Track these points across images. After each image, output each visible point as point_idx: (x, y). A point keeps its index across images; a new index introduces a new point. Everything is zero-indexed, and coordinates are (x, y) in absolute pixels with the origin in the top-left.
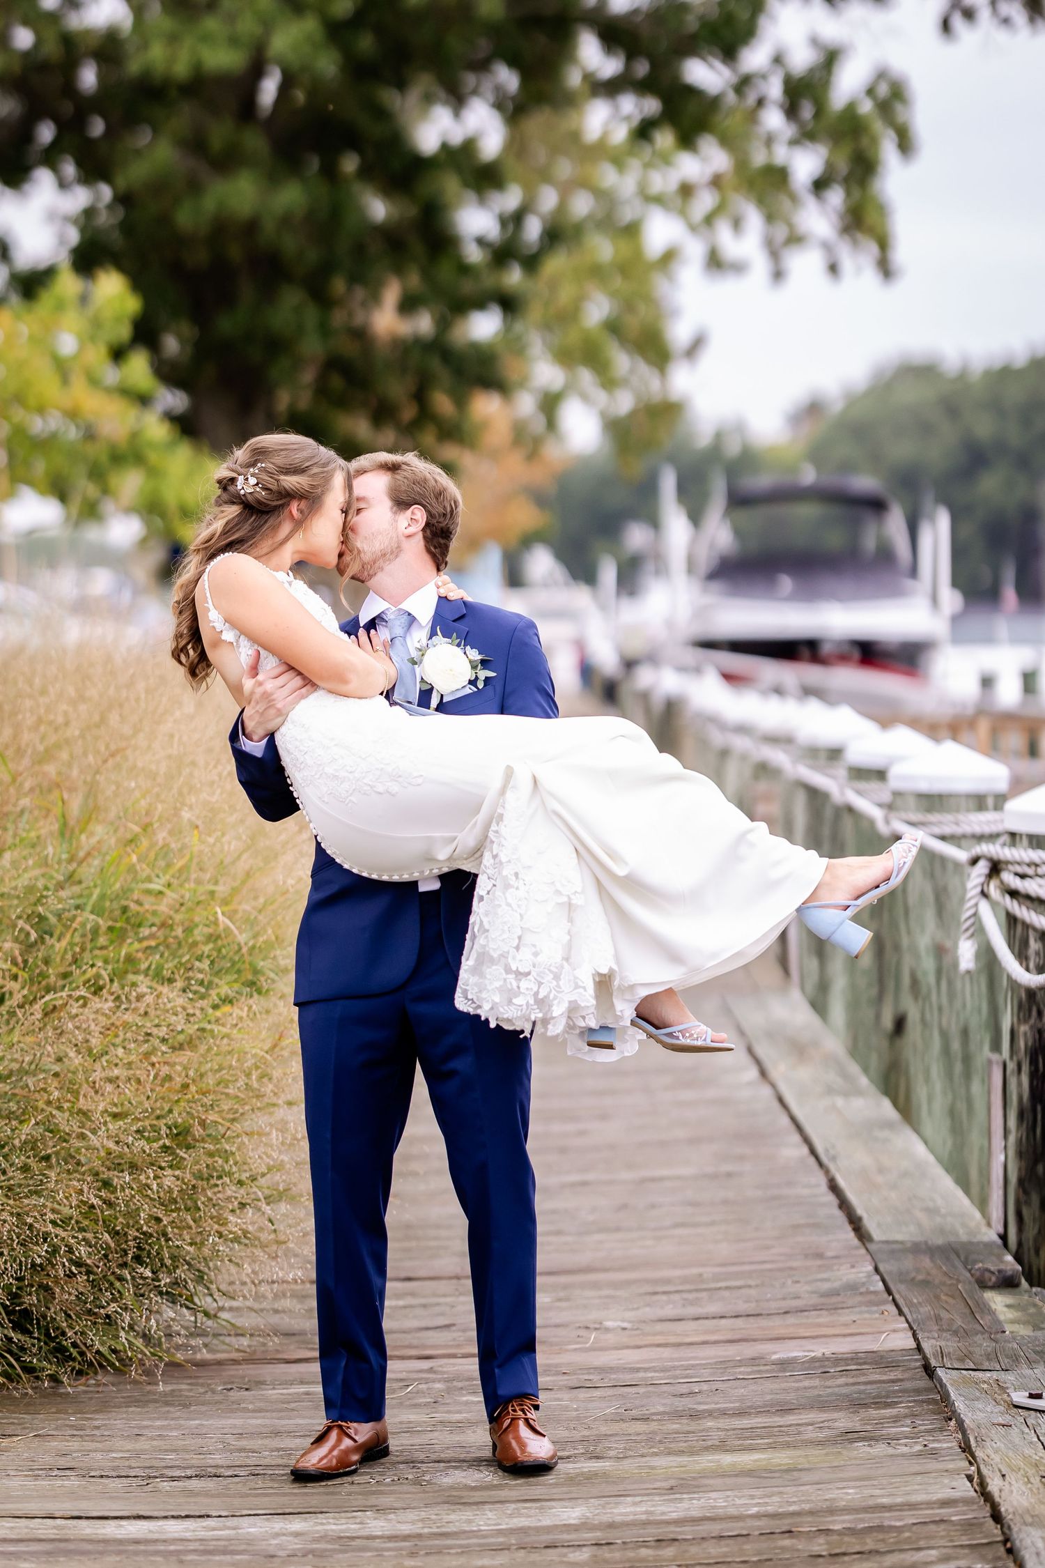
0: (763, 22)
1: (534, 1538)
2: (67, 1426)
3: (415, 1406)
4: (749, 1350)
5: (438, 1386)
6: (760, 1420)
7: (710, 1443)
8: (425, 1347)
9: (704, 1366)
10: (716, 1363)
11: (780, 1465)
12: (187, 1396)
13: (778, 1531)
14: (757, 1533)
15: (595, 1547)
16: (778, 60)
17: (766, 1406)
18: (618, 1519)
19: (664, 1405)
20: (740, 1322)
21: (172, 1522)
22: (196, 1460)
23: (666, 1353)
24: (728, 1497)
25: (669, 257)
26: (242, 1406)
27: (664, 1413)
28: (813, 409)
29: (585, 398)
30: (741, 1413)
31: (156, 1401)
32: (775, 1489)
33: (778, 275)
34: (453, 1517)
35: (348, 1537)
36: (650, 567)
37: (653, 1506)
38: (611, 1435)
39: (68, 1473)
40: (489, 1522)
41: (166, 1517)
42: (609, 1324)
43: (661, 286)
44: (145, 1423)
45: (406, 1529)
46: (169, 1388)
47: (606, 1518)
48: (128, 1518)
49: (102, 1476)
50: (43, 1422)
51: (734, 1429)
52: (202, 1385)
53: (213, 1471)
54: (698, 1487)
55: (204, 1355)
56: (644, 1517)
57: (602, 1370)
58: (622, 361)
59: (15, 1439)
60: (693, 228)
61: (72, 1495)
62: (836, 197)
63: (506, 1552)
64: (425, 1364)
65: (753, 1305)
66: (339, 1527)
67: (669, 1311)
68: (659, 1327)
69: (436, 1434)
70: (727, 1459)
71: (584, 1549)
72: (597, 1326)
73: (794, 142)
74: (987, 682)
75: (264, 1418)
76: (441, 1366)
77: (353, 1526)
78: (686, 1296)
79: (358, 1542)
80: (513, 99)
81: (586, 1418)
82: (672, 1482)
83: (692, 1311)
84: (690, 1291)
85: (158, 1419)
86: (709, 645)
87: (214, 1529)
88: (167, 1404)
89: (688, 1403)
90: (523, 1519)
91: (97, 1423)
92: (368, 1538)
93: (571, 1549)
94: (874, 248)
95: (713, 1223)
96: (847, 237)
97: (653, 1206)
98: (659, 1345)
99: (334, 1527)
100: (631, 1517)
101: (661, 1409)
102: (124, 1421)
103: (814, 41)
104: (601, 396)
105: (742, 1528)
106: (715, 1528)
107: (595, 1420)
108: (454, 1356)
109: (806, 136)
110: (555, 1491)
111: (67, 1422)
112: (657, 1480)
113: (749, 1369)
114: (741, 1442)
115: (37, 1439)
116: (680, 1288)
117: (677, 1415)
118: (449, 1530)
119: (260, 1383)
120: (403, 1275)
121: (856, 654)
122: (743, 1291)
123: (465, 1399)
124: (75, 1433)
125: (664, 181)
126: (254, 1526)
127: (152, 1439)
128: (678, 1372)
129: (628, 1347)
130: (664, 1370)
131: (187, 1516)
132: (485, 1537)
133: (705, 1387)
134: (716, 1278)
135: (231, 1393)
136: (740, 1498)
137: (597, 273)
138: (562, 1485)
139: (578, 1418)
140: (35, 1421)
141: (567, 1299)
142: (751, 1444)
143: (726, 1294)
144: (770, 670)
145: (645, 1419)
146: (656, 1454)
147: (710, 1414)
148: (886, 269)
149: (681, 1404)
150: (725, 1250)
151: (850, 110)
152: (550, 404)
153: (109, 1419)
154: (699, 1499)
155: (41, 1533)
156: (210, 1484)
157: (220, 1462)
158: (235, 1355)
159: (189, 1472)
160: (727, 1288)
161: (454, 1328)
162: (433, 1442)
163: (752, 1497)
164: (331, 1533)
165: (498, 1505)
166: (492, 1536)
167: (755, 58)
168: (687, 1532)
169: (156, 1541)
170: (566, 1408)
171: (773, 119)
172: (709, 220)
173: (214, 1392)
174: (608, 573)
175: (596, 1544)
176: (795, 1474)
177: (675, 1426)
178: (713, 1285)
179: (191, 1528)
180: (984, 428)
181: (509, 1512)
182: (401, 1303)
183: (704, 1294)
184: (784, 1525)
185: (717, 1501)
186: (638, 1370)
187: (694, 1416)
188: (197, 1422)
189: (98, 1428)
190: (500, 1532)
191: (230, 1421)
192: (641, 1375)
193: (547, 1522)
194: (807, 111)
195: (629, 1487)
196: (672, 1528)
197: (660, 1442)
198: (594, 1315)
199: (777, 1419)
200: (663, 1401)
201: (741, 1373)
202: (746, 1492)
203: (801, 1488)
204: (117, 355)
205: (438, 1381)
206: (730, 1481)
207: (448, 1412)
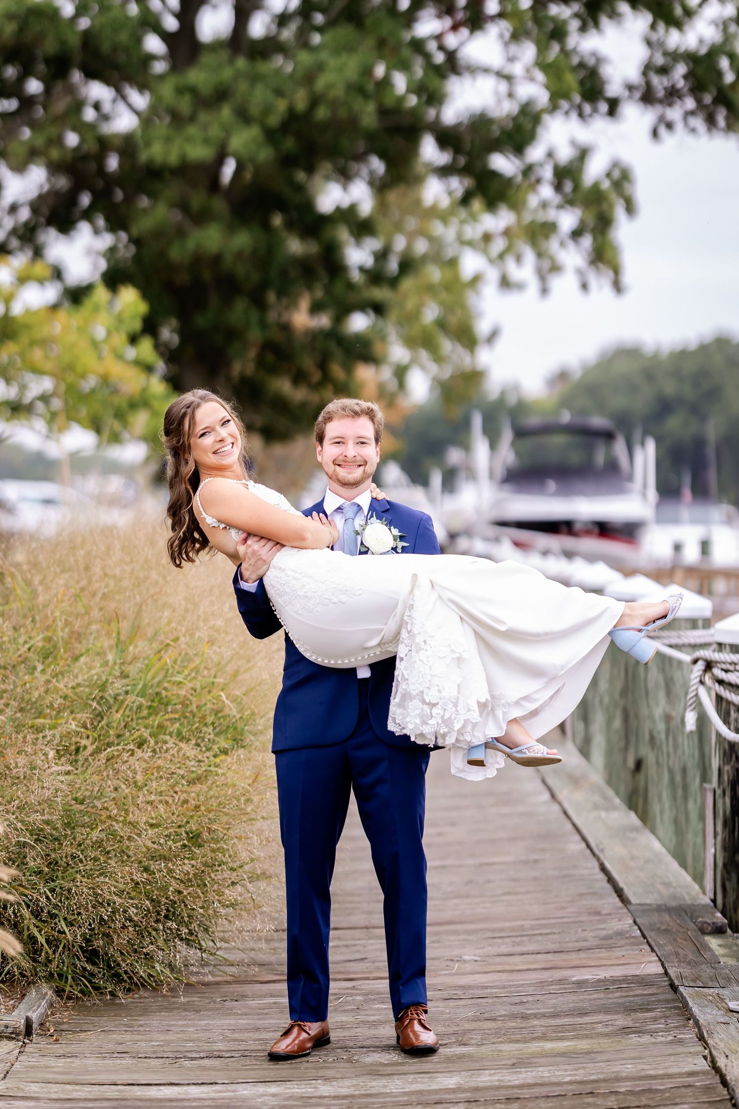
0: (540, 130)
1: (428, 1097)
2: (122, 1024)
3: (345, 1011)
4: (556, 975)
5: (359, 998)
6: (567, 1020)
7: (536, 1035)
8: (349, 973)
9: (529, 985)
10: (536, 983)
11: (582, 1049)
12: (198, 1005)
13: (584, 1092)
14: (571, 1094)
15: (467, 1103)
16: (550, 155)
17: (571, 1011)
18: (481, 1085)
19: (505, 1010)
20: (550, 957)
21: (193, 1087)
22: (206, 1047)
23: (504, 976)
24: (551, 1070)
25: (476, 280)
26: (234, 1011)
27: (505, 1016)
28: (562, 376)
29: (423, 368)
30: (555, 1016)
31: (178, 1008)
32: (581, 1065)
33: (545, 291)
34: (374, 1084)
35: (307, 1097)
36: (462, 475)
37: (503, 1076)
38: (472, 1030)
39: (124, 1055)
40: (397, 1087)
41: (189, 1084)
42: (466, 958)
43: (471, 298)
44: (172, 1023)
45: (344, 1091)
46: (187, 1000)
47: (473, 1084)
48: (164, 1084)
49: (146, 1058)
50: (105, 1021)
51: (551, 1026)
52: (207, 998)
53: (218, 1054)
54: (530, 1063)
55: (210, 978)
56: (497, 1083)
57: (463, 987)
58: (447, 345)
59: (89, 1033)
60: (491, 261)
61: (128, 1069)
62: (587, 241)
63: (410, 1106)
64: (351, 984)
66: (301, 1090)
67: (504, 949)
68: (498, 960)
69: (359, 1030)
70: (548, 1045)
71: (460, 1105)
72: (459, 959)
73: (560, 207)
74: (678, 548)
75: (248, 1019)
76: (360, 985)
77: (310, 1090)
79: (314, 1100)
80: (381, 179)
81: (456, 1019)
82: (514, 1061)
83: (518, 949)
84: (516, 936)
85: (180, 1020)
86: (503, 524)
87: (220, 1092)
88: (185, 1010)
89: (520, 1009)
90: (419, 1085)
91: (141, 1023)
92: (320, 1097)
93: (452, 1105)
94: (611, 274)
95: (528, 892)
96: (593, 267)
97: (489, 882)
98: (499, 972)
99: (298, 1090)
100: (489, 1084)
101: (503, 1013)
102: (159, 1022)
103: (573, 143)
104: (434, 368)
105: (561, 1091)
106: (544, 1091)
107: (461, 1020)
108: (368, 979)
109: (569, 202)
110: (439, 1066)
111: (122, 1022)
112: (504, 1059)
113: (558, 987)
114: (556, 1034)
115: (103, 1033)
116: (510, 934)
117: (513, 1017)
118: (371, 1092)
119: (244, 997)
121: (597, 530)
122: (550, 936)
123: (376, 1006)
124: (128, 1029)
125: (473, 232)
126: (246, 1090)
127: (177, 1033)
128: (513, 989)
129: (479, 973)
130: (504, 987)
131: (202, 1084)
132: (395, 1097)
133: (530, 998)
134: (532, 928)
135: (226, 1003)
136: (558, 1071)
137: (430, 289)
138: (443, 1062)
139: (450, 1019)
140: (101, 1022)
141: (438, 942)
142: (563, 1036)
143: (540, 938)
144: (543, 540)
145: (494, 1019)
146: (502, 1042)
147: (535, 1016)
148: (618, 286)
149: (516, 1009)
150: (536, 909)
151: (596, 186)
152: (401, 373)
153: (149, 1020)
154: (532, 1072)
155: (109, 1095)
156: (216, 1062)
157: (222, 1048)
158: (228, 978)
159: (202, 1055)
160: (541, 934)
161: (366, 961)
162: (358, 1034)
163: (566, 1070)
164: (296, 1095)
165: (403, 1076)
166: (400, 1096)
167: (535, 153)
168: (526, 1093)
169: (183, 1100)
170: (442, 1013)
171: (546, 191)
172: (501, 256)
173: (215, 1002)
174: (436, 479)
175: (468, 1101)
176: (593, 1055)
177: (513, 1024)
178: (531, 932)
179: (206, 1091)
180: (670, 388)
181: (410, 1080)
183: (526, 938)
184: (588, 1088)
185: (544, 1073)
186: (487, 988)
187: (525, 1017)
188: (206, 1022)
189: (142, 1026)
190: (405, 1094)
191: (227, 1021)
192: (489, 991)
193: (434, 1087)
194: (568, 186)
195: (486, 1064)
196: (516, 1091)
197: (504, 1034)
198: (456, 952)
199: (578, 1019)
200: (505, 1008)
201: (553, 989)
202: (562, 1067)
203: (597, 1064)
204: (133, 340)
205: (359, 995)
206: (551, 1060)
207: (367, 1015)
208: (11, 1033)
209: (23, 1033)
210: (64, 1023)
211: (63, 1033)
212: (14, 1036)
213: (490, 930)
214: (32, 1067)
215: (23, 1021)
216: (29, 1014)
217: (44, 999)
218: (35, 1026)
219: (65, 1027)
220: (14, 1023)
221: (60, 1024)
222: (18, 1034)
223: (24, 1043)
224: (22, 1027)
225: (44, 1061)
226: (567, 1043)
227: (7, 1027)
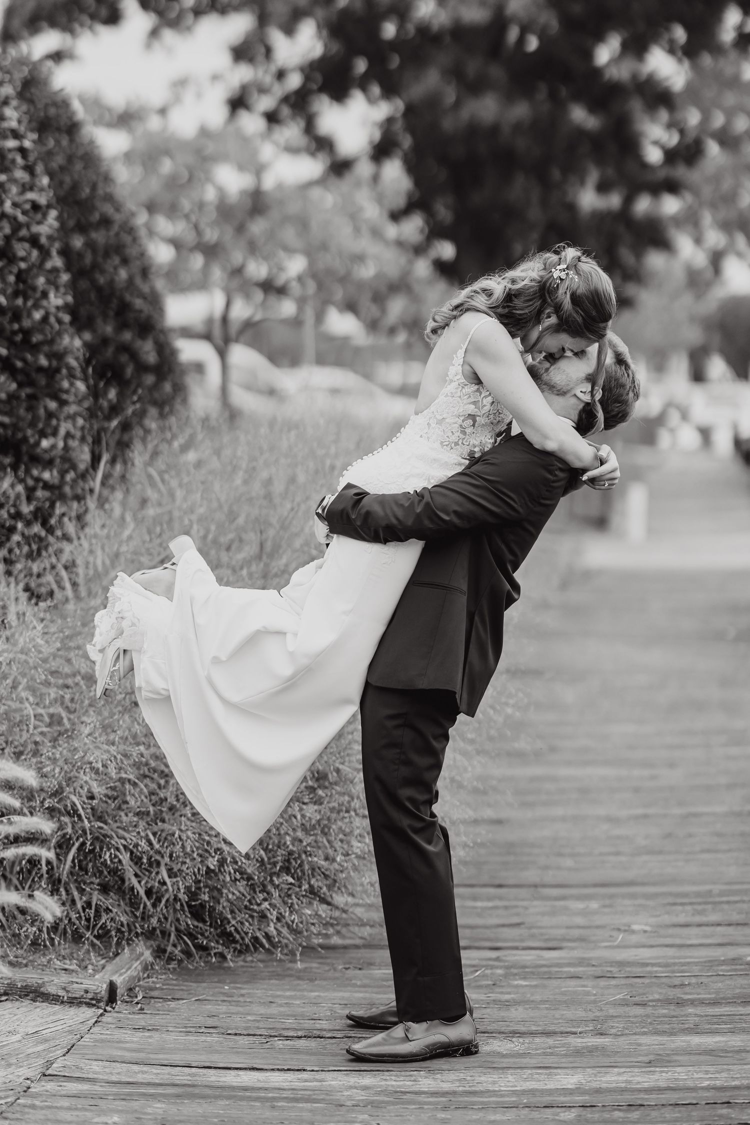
1: (539, 1099)
2: (221, 993)
3: (480, 987)
4: (732, 952)
5: (500, 971)
6: (727, 1009)
7: (687, 1026)
8: (497, 940)
9: (696, 964)
10: (705, 962)
11: (734, 1046)
12: (315, 973)
13: (719, 1102)
14: (704, 1102)
15: (581, 1109)
17: (734, 998)
18: (604, 1085)
19: (660, 993)
20: (730, 930)
21: (277, 1074)
22: (308, 1024)
23: (671, 952)
24: (689, 1071)
26: (353, 982)
27: (659, 1000)
30: (715, 1003)
31: (291, 976)
32: (725, 1067)
34: (483, 1078)
35: (402, 1092)
37: (633, 1076)
38: (616, 1017)
39: (211, 1030)
40: (508, 1084)
41: (273, 1070)
42: (635, 927)
44: (279, 993)
45: (446, 1087)
46: (305, 965)
47: (595, 1085)
48: (245, 1069)
49: (236, 1034)
50: (204, 989)
51: (707, 1016)
52: (328, 964)
53: (318, 1033)
54: (669, 1062)
55: (336, 940)
56: (623, 1085)
57: (621, 964)
59: (181, 1002)
61: (210, 1049)
63: (514, 1109)
64: (494, 954)
65: (743, 916)
66: (398, 1083)
67: (682, 919)
68: (671, 931)
69: (488, 1010)
70: (696, 1040)
71: (573, 1110)
72: (626, 928)
75: (366, 992)
76: (505, 956)
77: (408, 1083)
78: (696, 907)
79: (408, 1096)
81: (600, 1001)
82: (651, 1057)
83: (698, 919)
84: (700, 904)
85: (289, 990)
87: (306, 1081)
88: (299, 978)
89: (678, 993)
90: (534, 1083)
91: (243, 992)
92: (416, 1093)
93: (563, 1109)
95: (730, 850)
97: (690, 836)
98: (667, 946)
99: (394, 1083)
100: (614, 1085)
101: (657, 996)
102: (263, 991)
105: (694, 1098)
106: (673, 1097)
107: (607, 1004)
108: (517, 948)
110: (564, 1060)
111: (222, 990)
112: (641, 1055)
113: (728, 968)
114: (710, 1026)
115: (198, 1002)
116: (694, 900)
117: (667, 1002)
118: (477, 1089)
119: (370, 964)
120: (497, 882)
122: (738, 905)
123: (516, 983)
124: (226, 999)
126: (336, 1079)
127: (281, 1006)
128: (676, 968)
129: (644, 946)
130: (667, 965)
131: (289, 1070)
132: (502, 1096)
133: (694, 980)
134: (722, 894)
135: (348, 972)
136: (697, 1073)
138: (570, 1056)
139: (595, 1002)
140: (199, 989)
141: (610, 906)
142: (717, 1028)
143: (726, 907)
145: (643, 1005)
146: (645, 1033)
147: (692, 1002)
149: (672, 993)
150: (733, 872)
152: (717, 257)
153: (253, 989)
154: (667, 1072)
155: (178, 1080)
156: (312, 1044)
157: (325, 1027)
158: (358, 942)
159: (300, 1034)
160: (728, 902)
161: (523, 926)
162: (484, 1016)
163: (707, 1072)
164: (390, 1088)
165: (519, 1071)
166: (508, 1096)
168: (652, 1099)
169: (260, 1089)
170: (588, 994)
173: (335, 970)
175: (582, 1106)
176: (744, 1055)
177: (665, 1011)
178: (717, 899)
179: (290, 1079)
181: (525, 1076)
182: (490, 904)
183: (709, 907)
184: (724, 1097)
185: (680, 1075)
186: (647, 965)
187: (680, 1003)
188: (316, 994)
189: (243, 995)
190: (514, 1093)
191: (340, 994)
192: (649, 969)
193: (551, 1085)
195: (619, 1060)
196: (642, 1096)
197: (650, 1023)
198: (626, 919)
199: (740, 1008)
200: (660, 991)
201: (722, 970)
202: (704, 1068)
203: (745, 1067)
204: (396, 216)
205: (501, 967)
206: (694, 1058)
207: (502, 993)
208: (92, 999)
209: (106, 998)
210: (156, 989)
211: (153, 1001)
212: (94, 1002)
213: (671, 894)
214: (102, 1041)
215: (105, 986)
216: (115, 978)
217: (137, 959)
218: (119, 992)
219: (155, 993)
220: (95, 987)
221: (151, 989)
222: (99, 1001)
223: (105, 1011)
224: (103, 992)
225: (119, 1034)
226: (718, 1038)
227: (87, 992)
